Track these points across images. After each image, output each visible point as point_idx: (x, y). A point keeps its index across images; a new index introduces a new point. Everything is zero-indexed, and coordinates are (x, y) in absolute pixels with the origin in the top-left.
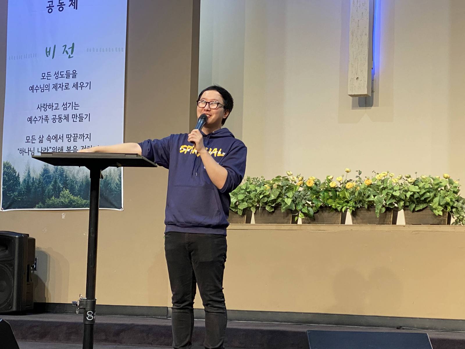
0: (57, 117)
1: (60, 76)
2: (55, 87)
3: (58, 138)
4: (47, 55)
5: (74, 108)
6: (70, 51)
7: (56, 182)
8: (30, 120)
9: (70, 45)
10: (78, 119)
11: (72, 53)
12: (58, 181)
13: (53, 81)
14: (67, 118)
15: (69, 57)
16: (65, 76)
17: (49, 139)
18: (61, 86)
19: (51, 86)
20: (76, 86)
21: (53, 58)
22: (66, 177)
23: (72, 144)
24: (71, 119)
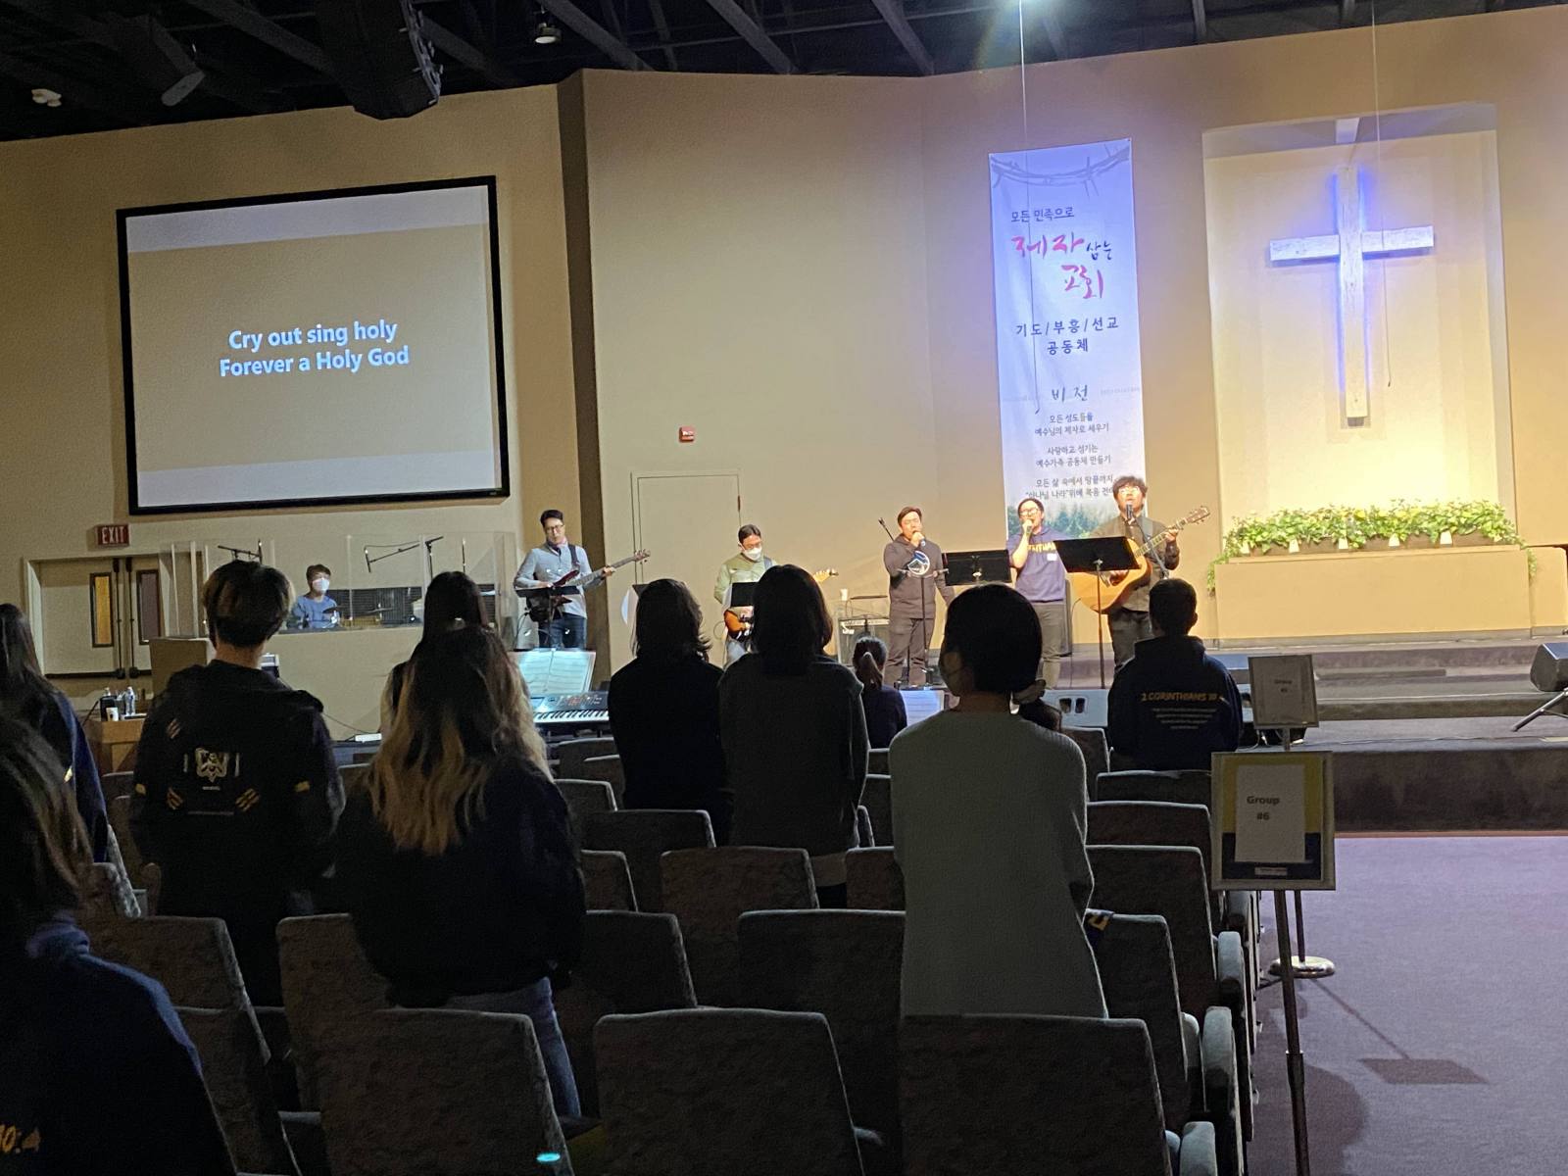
0: (1073, 460)
1: (1073, 419)
4: (1054, 397)
5: (1092, 450)
6: (1083, 394)
7: (1074, 525)
8: (1040, 462)
9: (1082, 388)
10: (1097, 462)
11: (1085, 395)
12: (1077, 523)
13: (1065, 424)
14: (1085, 461)
15: (1084, 400)
16: (1080, 419)
17: (1065, 482)
18: (1076, 429)
19: (1064, 429)
20: (1092, 428)
21: (1063, 400)
23: (1092, 486)
24: (1089, 462)
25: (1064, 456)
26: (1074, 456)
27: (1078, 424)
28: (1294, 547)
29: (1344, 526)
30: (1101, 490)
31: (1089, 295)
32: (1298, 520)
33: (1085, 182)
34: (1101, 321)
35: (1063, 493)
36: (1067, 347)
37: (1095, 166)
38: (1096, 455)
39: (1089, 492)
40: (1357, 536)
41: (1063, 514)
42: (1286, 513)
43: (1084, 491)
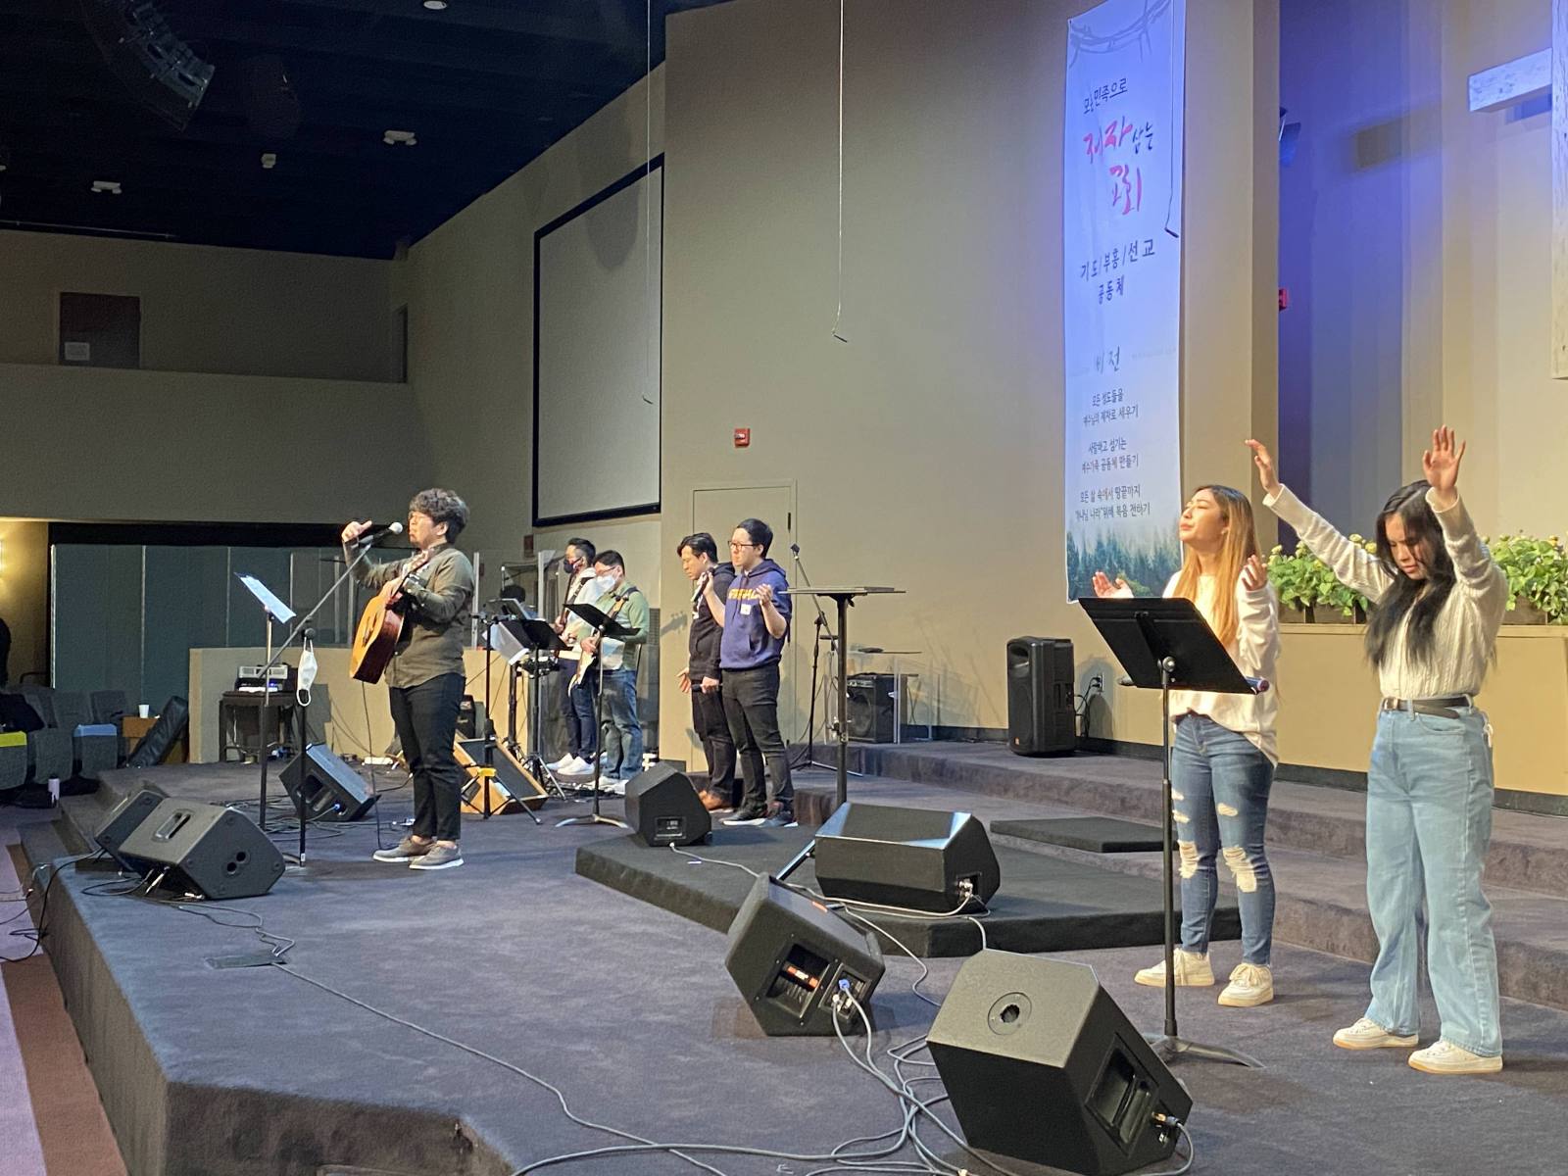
0: (1106, 462)
1: (1107, 399)
2: (1104, 415)
5: (1121, 446)
6: (1115, 361)
8: (1084, 467)
9: (1115, 353)
10: (1126, 464)
11: (1117, 363)
13: (1102, 407)
14: (1115, 463)
15: (1116, 370)
16: (1112, 399)
18: (1109, 414)
19: (1100, 416)
20: (1122, 413)
22: (1119, 552)
23: (1122, 502)
24: (1119, 464)
25: (1100, 456)
26: (1108, 454)
27: (1110, 406)
30: (1129, 508)
31: (1127, 210)
33: (1140, 38)
34: (1136, 247)
35: (1096, 513)
36: (1110, 289)
38: (1125, 453)
39: (1119, 512)
41: (1100, 544)
43: (1115, 509)
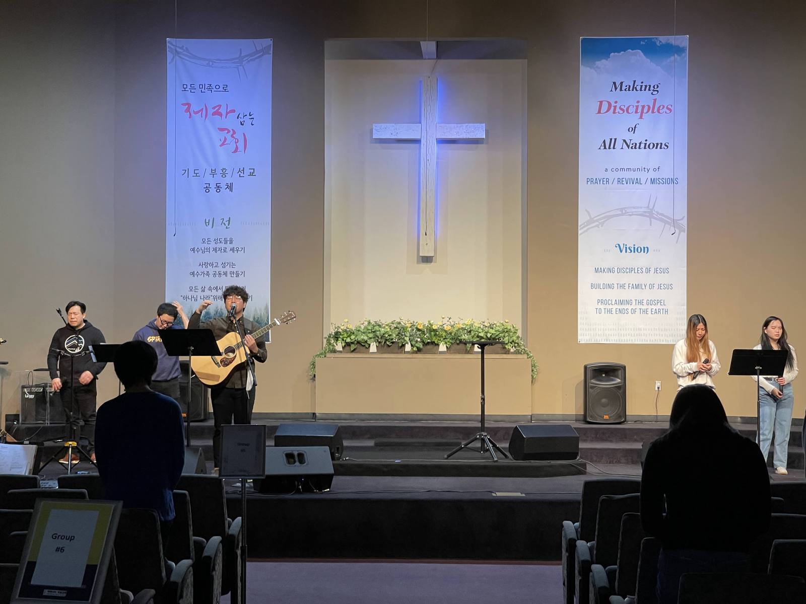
0: (217, 273)
1: (218, 242)
2: (215, 250)
3: (218, 288)
4: (206, 225)
5: (231, 266)
6: (227, 223)
8: (193, 273)
9: (226, 219)
10: (235, 275)
11: (229, 225)
13: (212, 245)
14: (225, 274)
16: (224, 242)
17: (210, 289)
18: (220, 249)
19: (211, 249)
20: (232, 250)
21: (212, 227)
24: (229, 275)
25: (211, 269)
27: (223, 245)
28: (373, 348)
29: (408, 334)
31: (236, 151)
32: (377, 328)
33: (237, 67)
34: (243, 170)
36: (218, 188)
37: (246, 56)
38: (234, 270)
40: (417, 342)
42: (369, 323)
